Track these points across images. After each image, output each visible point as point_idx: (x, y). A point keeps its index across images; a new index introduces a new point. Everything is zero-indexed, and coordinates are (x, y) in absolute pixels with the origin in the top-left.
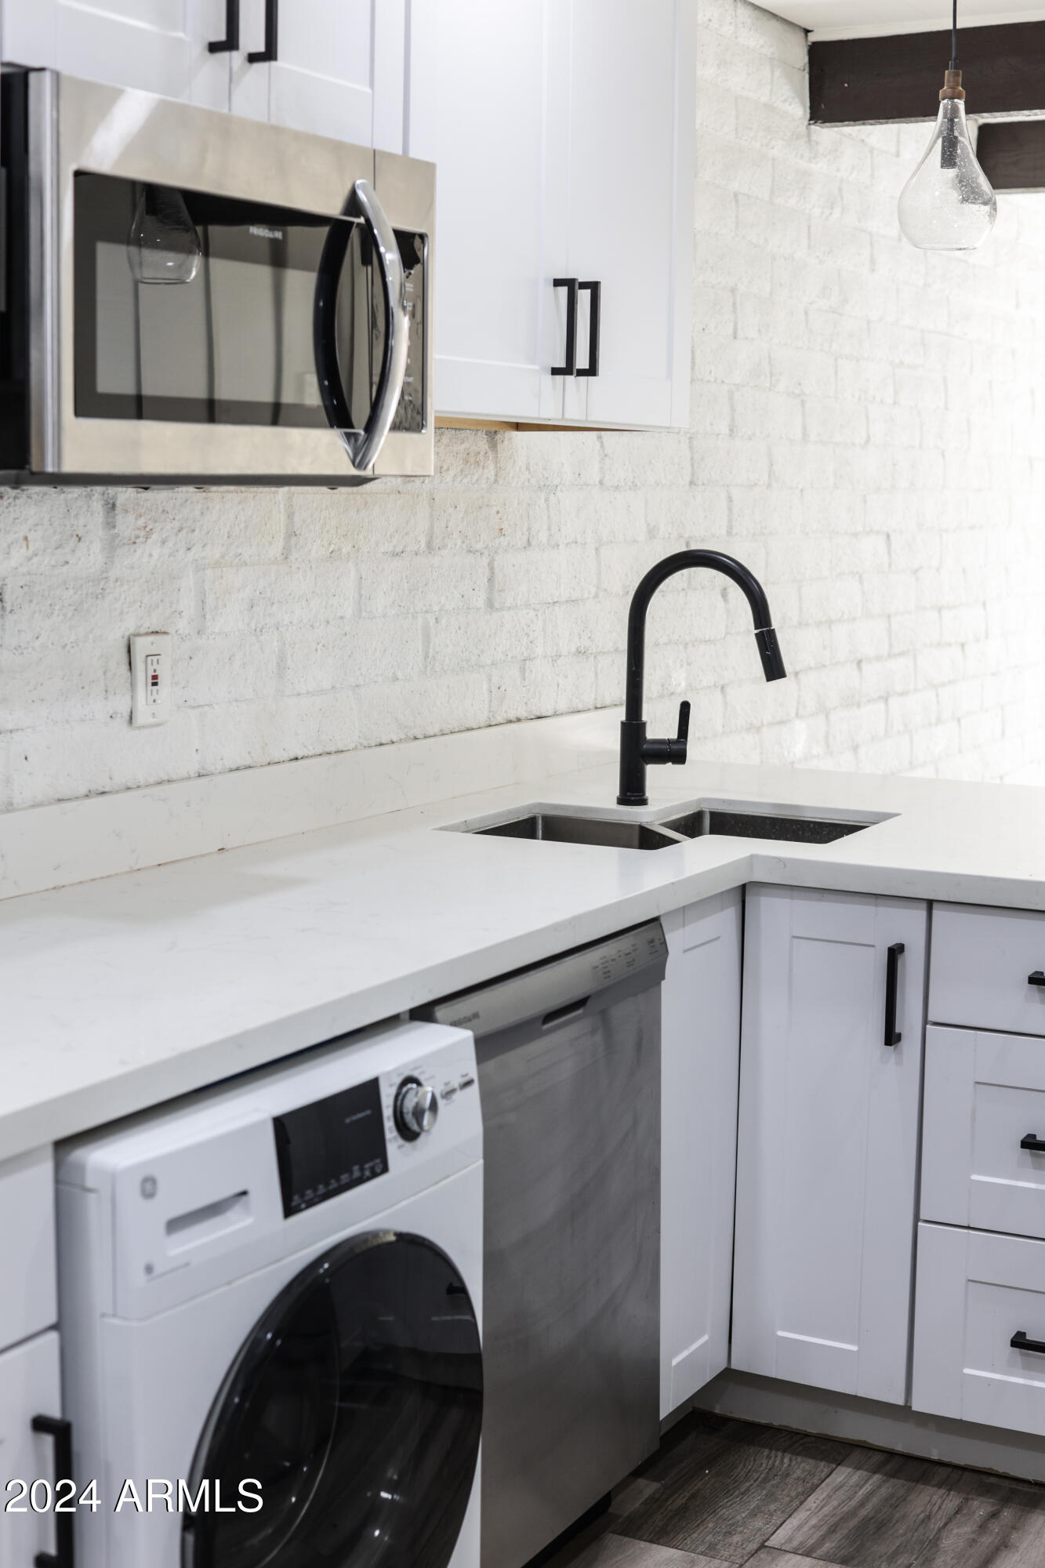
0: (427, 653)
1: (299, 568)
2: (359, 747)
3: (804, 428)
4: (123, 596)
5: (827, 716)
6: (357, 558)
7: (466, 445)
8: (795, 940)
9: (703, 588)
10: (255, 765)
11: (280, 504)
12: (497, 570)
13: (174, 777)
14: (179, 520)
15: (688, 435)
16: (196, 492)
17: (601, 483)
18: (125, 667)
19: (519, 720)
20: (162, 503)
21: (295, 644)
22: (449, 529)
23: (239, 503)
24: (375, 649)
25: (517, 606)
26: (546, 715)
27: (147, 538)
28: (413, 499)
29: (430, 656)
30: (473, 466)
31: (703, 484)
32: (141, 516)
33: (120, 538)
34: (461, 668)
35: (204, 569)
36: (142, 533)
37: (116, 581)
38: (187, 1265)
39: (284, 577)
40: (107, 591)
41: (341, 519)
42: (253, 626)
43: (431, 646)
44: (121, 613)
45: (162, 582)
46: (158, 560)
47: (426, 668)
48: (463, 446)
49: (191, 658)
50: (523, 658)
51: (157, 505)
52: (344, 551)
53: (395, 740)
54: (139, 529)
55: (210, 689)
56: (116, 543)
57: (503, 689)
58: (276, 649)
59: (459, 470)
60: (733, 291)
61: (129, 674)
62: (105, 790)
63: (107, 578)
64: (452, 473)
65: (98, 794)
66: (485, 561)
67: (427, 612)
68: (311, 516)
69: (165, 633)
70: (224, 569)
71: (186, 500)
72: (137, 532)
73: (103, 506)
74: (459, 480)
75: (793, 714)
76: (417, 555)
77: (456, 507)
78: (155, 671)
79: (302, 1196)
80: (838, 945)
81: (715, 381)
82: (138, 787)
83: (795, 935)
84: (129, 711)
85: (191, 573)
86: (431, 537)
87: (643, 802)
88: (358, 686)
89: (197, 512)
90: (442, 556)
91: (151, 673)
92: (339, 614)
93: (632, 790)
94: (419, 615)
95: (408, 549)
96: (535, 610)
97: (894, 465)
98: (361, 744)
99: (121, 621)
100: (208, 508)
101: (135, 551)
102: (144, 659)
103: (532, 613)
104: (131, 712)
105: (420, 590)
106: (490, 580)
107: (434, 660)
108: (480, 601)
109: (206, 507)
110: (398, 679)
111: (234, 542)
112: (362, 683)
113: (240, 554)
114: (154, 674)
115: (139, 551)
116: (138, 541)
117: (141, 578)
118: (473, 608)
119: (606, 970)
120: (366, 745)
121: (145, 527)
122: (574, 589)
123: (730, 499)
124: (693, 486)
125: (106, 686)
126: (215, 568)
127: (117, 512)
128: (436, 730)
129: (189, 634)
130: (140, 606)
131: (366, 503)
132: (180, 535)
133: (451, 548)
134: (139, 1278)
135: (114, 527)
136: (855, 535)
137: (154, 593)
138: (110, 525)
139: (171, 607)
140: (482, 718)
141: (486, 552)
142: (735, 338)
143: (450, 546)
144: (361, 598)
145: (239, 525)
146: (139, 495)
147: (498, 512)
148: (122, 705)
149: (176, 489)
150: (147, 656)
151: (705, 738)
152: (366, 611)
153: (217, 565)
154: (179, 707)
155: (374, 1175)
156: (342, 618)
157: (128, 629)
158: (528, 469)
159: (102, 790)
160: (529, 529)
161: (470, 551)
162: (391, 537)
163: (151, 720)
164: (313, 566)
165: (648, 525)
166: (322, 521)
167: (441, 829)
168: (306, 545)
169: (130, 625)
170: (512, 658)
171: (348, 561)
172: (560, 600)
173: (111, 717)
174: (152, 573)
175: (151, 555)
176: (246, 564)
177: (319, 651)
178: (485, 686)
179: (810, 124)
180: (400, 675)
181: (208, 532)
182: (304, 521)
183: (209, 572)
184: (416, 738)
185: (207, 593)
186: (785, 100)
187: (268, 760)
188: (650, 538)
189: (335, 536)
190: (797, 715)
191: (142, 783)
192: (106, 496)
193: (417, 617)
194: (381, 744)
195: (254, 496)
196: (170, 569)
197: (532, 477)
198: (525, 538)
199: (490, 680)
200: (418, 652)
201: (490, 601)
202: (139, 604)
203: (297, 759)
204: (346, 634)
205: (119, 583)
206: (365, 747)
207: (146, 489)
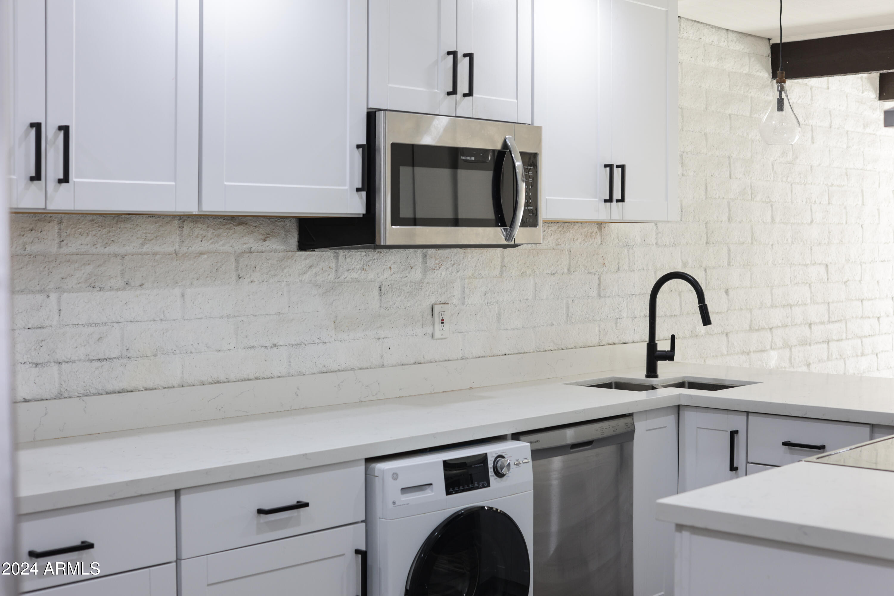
0: (568, 315)
1: (507, 279)
2: (535, 351)
3: (772, 217)
4: (430, 290)
5: (790, 349)
6: (534, 276)
7: (586, 229)
8: (698, 429)
9: (714, 289)
10: (486, 356)
11: (498, 254)
12: (602, 281)
13: (451, 359)
14: (453, 261)
15: (705, 222)
16: (461, 250)
17: (656, 244)
18: (430, 316)
19: (614, 344)
20: (446, 254)
21: (505, 309)
22: (578, 264)
23: (480, 254)
24: (543, 313)
25: (612, 296)
26: (628, 342)
27: (440, 267)
28: (561, 251)
29: (569, 315)
30: (589, 238)
31: (713, 243)
32: (437, 259)
33: (428, 268)
34: (585, 321)
35: (464, 280)
36: (438, 266)
37: (427, 284)
38: (408, 504)
39: (500, 283)
40: (423, 287)
41: (526, 260)
42: (486, 301)
43: (570, 312)
44: (429, 295)
45: (447, 284)
46: (445, 276)
47: (567, 320)
48: (585, 230)
49: (458, 313)
50: (616, 318)
51: (444, 255)
52: (528, 273)
53: (552, 349)
54: (436, 264)
55: (466, 325)
56: (427, 269)
57: (606, 331)
58: (497, 311)
59: (583, 239)
60: (729, 157)
61: (432, 318)
62: (421, 362)
63: (423, 282)
64: (579, 241)
65: (418, 363)
66: (596, 277)
67: (567, 298)
68: (512, 259)
69: (448, 304)
70: (473, 280)
71: (457, 253)
72: (436, 265)
73: (422, 256)
74: (583, 243)
75: (768, 347)
76: (563, 274)
77: (582, 255)
78: (443, 318)
79: (454, 489)
80: (712, 431)
81: (719, 198)
82: (436, 362)
83: (698, 427)
84: (432, 333)
85: (459, 281)
86: (570, 267)
87: (656, 376)
88: (535, 327)
89: (461, 258)
90: (575, 275)
91: (441, 319)
92: (525, 298)
93: (652, 372)
94: (564, 299)
95: (559, 272)
96: (622, 298)
97: (830, 232)
98: (536, 351)
99: (429, 298)
100: (466, 256)
101: (435, 272)
102: (438, 313)
103: (621, 299)
104: (433, 333)
105: (564, 289)
106: (599, 285)
107: (571, 317)
108: (594, 293)
109: (465, 256)
110: (553, 325)
111: (477, 269)
112: (536, 326)
113: (480, 274)
114: (442, 319)
115: (436, 273)
116: (436, 269)
117: (437, 282)
118: (590, 297)
119: (602, 432)
120: (538, 351)
121: (439, 263)
122: (642, 289)
123: (729, 250)
124: (708, 244)
125: (422, 323)
126: (470, 279)
127: (427, 258)
128: (573, 346)
129: (458, 304)
130: (437, 293)
131: (538, 253)
132: (454, 266)
133: (579, 272)
134: (391, 505)
135: (426, 263)
136: (806, 265)
137: (443, 288)
138: (425, 262)
139: (450, 294)
140: (596, 342)
141: (597, 273)
142: (730, 178)
143: (578, 271)
144: (536, 291)
145: (479, 263)
146: (437, 251)
147: (602, 257)
148: (429, 330)
149: (451, 249)
150: (439, 312)
151: (717, 356)
152: (538, 297)
153: (470, 278)
154: (453, 332)
155: (484, 487)
156: (527, 299)
157: (432, 302)
158: (617, 238)
159: (420, 362)
160: (618, 264)
161: (589, 273)
162: (550, 267)
163: (440, 337)
164: (513, 279)
165: (683, 262)
166: (517, 261)
167: (564, 384)
168: (510, 270)
169: (433, 300)
170: (610, 317)
171: (530, 277)
172: (635, 294)
173: (425, 335)
174: (442, 281)
175: (441, 274)
176: (483, 278)
177: (516, 312)
178: (597, 329)
179: (772, 80)
180: (554, 323)
181: (466, 265)
182: (509, 261)
183: (466, 281)
184: (562, 349)
185: (466, 288)
186: (758, 71)
187: (493, 354)
188: (684, 267)
189: (523, 267)
190: (771, 348)
191: (437, 360)
192: (423, 252)
193: (563, 300)
194: (546, 351)
195: (487, 251)
196: (450, 279)
197: (620, 242)
198: (616, 268)
199: (599, 326)
200: (563, 314)
201: (599, 294)
202: (437, 292)
203: (505, 355)
204: (529, 306)
205: (428, 284)
206: (538, 352)
207: (439, 249)
